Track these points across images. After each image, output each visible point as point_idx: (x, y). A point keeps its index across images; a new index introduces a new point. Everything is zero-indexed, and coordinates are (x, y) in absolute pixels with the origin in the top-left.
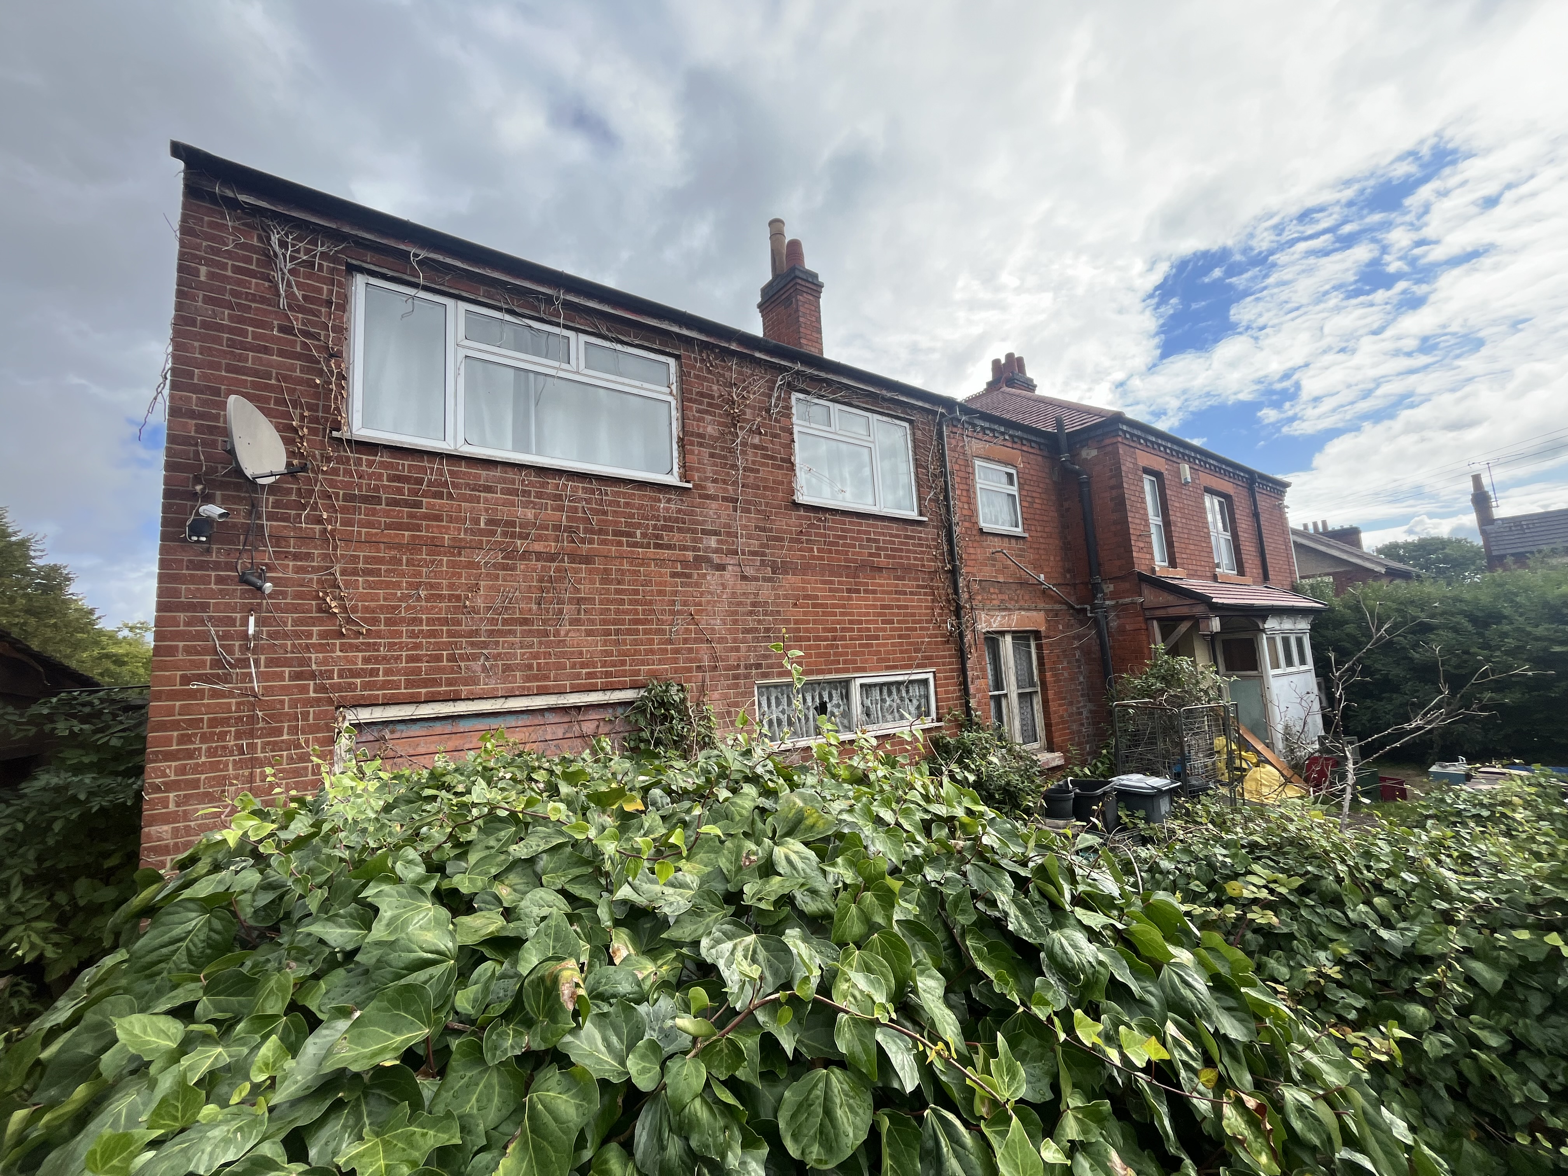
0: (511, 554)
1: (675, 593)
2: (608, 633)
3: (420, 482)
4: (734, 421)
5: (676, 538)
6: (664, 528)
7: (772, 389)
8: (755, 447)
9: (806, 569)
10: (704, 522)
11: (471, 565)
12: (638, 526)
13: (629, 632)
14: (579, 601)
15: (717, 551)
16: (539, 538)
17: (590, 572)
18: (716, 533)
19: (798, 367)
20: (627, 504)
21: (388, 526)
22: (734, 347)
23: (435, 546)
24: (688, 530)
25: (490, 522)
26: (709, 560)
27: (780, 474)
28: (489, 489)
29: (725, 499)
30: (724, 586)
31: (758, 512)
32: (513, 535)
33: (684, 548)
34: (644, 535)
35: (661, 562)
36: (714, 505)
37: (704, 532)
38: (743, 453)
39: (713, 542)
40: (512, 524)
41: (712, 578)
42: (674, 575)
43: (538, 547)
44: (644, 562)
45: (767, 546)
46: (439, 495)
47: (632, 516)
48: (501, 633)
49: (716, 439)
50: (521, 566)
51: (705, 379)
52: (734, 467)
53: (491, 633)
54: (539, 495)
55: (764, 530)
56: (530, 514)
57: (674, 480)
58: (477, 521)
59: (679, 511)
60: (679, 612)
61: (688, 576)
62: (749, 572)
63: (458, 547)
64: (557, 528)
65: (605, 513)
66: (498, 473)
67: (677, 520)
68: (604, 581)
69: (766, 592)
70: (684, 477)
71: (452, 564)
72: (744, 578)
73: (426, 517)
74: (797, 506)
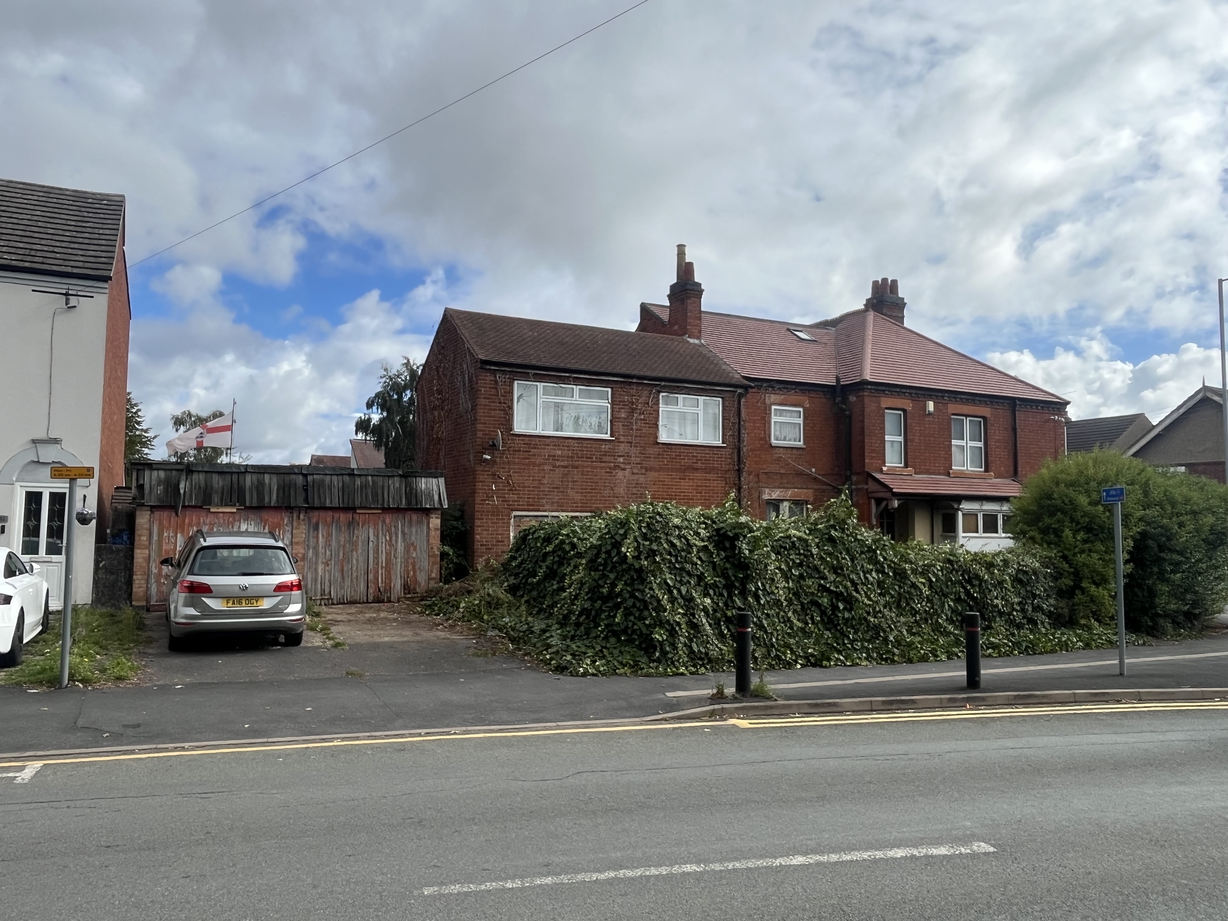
0: (554, 466)
1: (606, 479)
2: (582, 493)
3: (530, 444)
4: (633, 410)
5: (608, 459)
6: (603, 455)
7: (650, 394)
8: (641, 420)
9: (660, 469)
10: (618, 452)
11: (544, 470)
12: (594, 455)
13: (589, 493)
14: (574, 482)
15: (622, 463)
16: (563, 461)
17: (578, 472)
18: (623, 456)
19: (663, 383)
20: (591, 447)
21: (523, 459)
22: (634, 381)
23: (534, 464)
24: (611, 456)
25: (549, 456)
26: (619, 467)
27: (651, 431)
28: (548, 445)
29: (627, 442)
30: (625, 477)
31: (641, 447)
32: (555, 460)
33: (610, 462)
34: (596, 458)
35: (602, 468)
36: (623, 445)
37: (618, 456)
38: (636, 423)
39: (621, 460)
40: (554, 456)
41: (620, 474)
42: (606, 472)
43: (562, 464)
44: (596, 468)
45: (644, 461)
46: (535, 448)
47: (592, 451)
48: (551, 491)
49: (624, 418)
50: (557, 470)
51: (622, 395)
52: (632, 429)
53: (548, 491)
54: (563, 446)
55: (643, 454)
56: (560, 453)
57: (607, 437)
58: (545, 456)
59: (609, 448)
60: (607, 486)
61: (611, 473)
62: (635, 471)
63: (540, 465)
64: (568, 457)
65: (583, 451)
66: (551, 440)
67: (608, 452)
68: (582, 475)
69: (642, 479)
70: (612, 436)
71: (539, 470)
72: (633, 473)
73: (532, 455)
74: (659, 443)
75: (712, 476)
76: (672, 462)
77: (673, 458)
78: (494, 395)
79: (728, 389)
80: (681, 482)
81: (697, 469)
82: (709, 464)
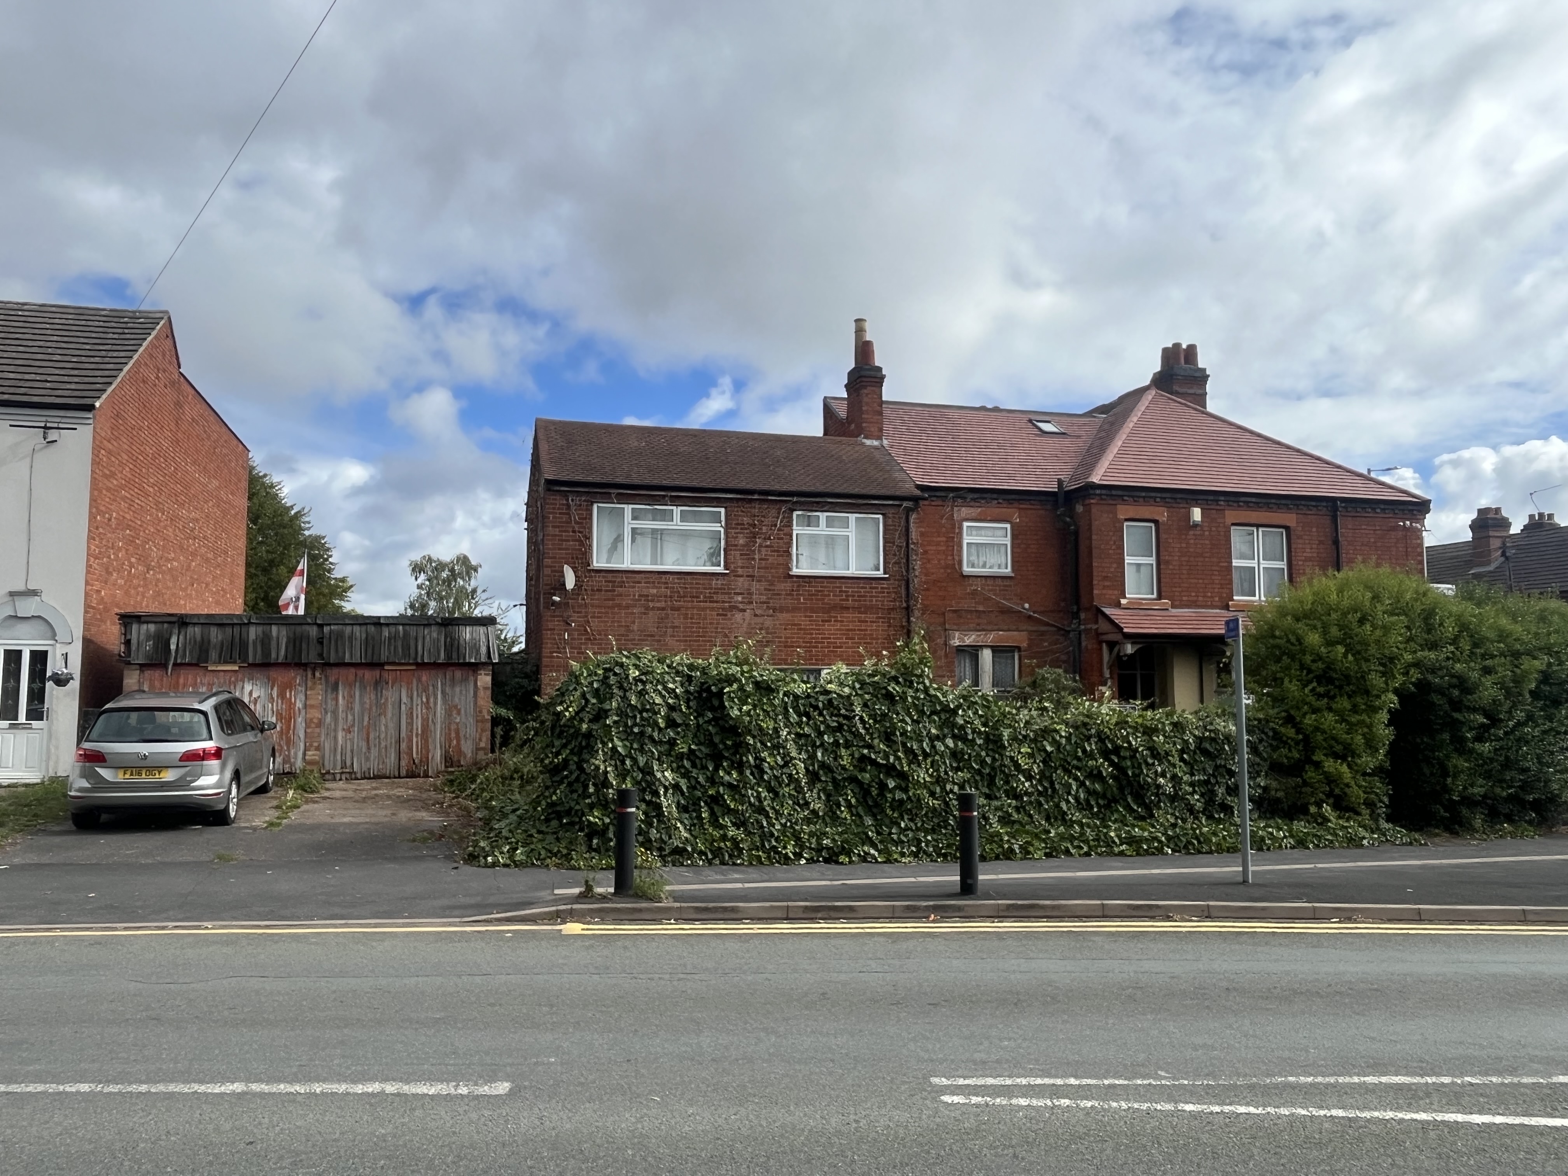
0: (647, 608)
1: (718, 624)
2: (686, 641)
3: (615, 582)
4: (754, 536)
5: (720, 597)
6: (714, 593)
7: (779, 513)
8: (767, 546)
9: (794, 609)
10: (734, 589)
11: (633, 613)
12: (701, 593)
13: (695, 641)
14: (674, 627)
15: (741, 603)
16: (659, 601)
17: (679, 615)
18: (741, 594)
19: (795, 499)
20: (697, 584)
21: (605, 600)
22: (756, 497)
23: (619, 606)
24: (726, 594)
25: (640, 596)
26: (736, 608)
27: (781, 560)
28: (639, 582)
29: (748, 576)
30: (744, 619)
31: (766, 581)
32: (648, 601)
33: (723, 602)
34: (705, 597)
35: (712, 609)
36: (741, 579)
37: (735, 593)
38: (759, 551)
39: (740, 598)
40: (648, 596)
41: (738, 616)
42: (718, 615)
43: (658, 605)
44: (704, 609)
45: (771, 598)
46: (621, 587)
47: (699, 588)
48: (643, 640)
49: (743, 546)
50: (651, 613)
51: (740, 516)
52: (754, 559)
53: (639, 640)
54: (659, 583)
55: (770, 590)
56: (655, 591)
57: (720, 569)
58: (634, 596)
59: (722, 584)
60: (720, 632)
61: (726, 615)
62: (758, 612)
63: (628, 607)
64: (666, 596)
65: (686, 588)
66: (642, 575)
67: (721, 589)
68: (684, 619)
69: (769, 622)
70: (726, 568)
71: (626, 613)
72: (756, 615)
73: (617, 596)
74: (793, 576)
75: (871, 617)
76: (812, 599)
77: (813, 595)
78: (568, 523)
79: (891, 502)
80: (824, 625)
81: (847, 608)
82: (865, 601)
